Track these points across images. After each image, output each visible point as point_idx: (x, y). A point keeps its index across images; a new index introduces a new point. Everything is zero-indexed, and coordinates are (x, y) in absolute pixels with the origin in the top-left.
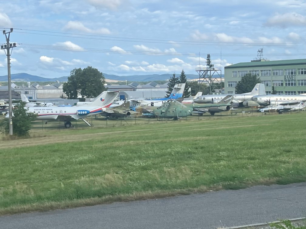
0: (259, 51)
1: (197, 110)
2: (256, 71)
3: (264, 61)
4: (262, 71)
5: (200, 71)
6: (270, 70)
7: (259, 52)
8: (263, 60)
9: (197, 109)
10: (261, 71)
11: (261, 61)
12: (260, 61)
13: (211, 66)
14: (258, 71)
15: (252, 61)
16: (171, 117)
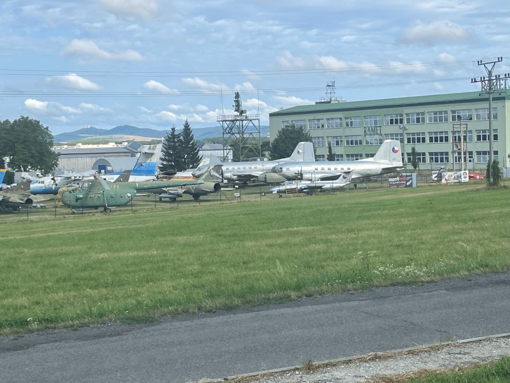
0: (328, 85)
1: (165, 192)
2: (318, 120)
3: (338, 102)
4: (328, 119)
5: (223, 121)
6: (341, 119)
7: (328, 87)
8: (335, 100)
9: (164, 189)
10: (326, 120)
11: (332, 102)
12: (330, 102)
13: (242, 112)
14: (323, 119)
15: (316, 103)
16: (96, 207)
